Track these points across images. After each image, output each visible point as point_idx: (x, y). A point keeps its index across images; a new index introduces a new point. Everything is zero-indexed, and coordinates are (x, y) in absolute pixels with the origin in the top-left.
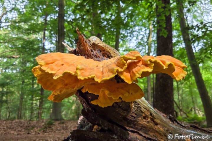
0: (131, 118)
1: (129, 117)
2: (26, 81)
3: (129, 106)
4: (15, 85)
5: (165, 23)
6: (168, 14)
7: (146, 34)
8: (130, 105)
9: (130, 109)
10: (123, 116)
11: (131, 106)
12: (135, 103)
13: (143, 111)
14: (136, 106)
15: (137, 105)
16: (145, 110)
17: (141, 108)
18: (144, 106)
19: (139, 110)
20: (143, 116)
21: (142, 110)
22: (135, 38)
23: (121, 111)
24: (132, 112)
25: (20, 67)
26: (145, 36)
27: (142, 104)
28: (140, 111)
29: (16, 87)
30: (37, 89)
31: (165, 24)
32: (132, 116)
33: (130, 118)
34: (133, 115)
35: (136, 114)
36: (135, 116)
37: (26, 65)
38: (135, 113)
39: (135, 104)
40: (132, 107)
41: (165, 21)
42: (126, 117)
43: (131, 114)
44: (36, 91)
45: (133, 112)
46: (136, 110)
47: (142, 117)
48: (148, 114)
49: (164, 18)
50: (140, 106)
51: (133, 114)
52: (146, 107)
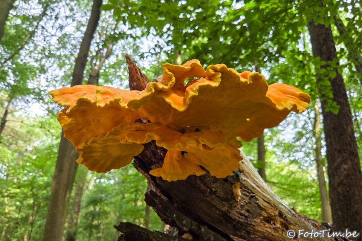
0: (240, 218)
1: (234, 215)
2: (126, 195)
3: (233, 193)
4: (111, 203)
5: (331, 90)
6: (333, 75)
7: (310, 119)
8: (234, 191)
9: (235, 199)
10: (222, 212)
11: (235, 193)
12: (243, 189)
13: (263, 207)
14: (248, 194)
15: (249, 192)
16: (266, 204)
17: (257, 199)
18: (264, 196)
19: (253, 204)
20: (264, 217)
21: (259, 204)
22: (291, 126)
23: (216, 202)
24: (239, 206)
25: (120, 175)
26: (309, 121)
27: (260, 193)
28: (256, 205)
29: (112, 205)
30: (141, 208)
31: (332, 92)
32: (242, 215)
33: (237, 218)
34: (242, 212)
35: (248, 211)
36: (247, 214)
37: (128, 172)
38: (246, 207)
39: (244, 191)
40: (238, 196)
41: (331, 88)
42: (229, 214)
43: (239, 209)
44: (138, 211)
45: (242, 206)
46: (247, 204)
47: (262, 218)
48: (274, 213)
49: (329, 84)
50: (254, 196)
51: (243, 210)
52: (268, 199)
